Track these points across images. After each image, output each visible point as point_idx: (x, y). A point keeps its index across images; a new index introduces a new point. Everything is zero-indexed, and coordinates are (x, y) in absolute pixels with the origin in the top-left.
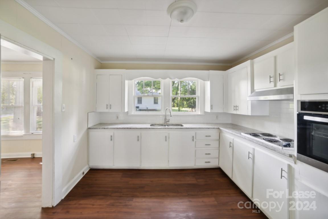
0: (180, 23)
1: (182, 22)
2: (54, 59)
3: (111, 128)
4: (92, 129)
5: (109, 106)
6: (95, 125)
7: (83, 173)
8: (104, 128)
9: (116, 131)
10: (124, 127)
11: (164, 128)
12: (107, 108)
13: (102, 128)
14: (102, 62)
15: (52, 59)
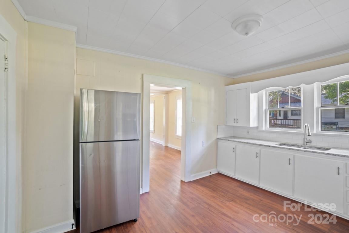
0: (246, 37)
1: (247, 35)
2: (186, 87)
3: (233, 141)
4: (222, 139)
5: (236, 121)
6: (225, 137)
7: (210, 173)
8: (228, 140)
9: (238, 144)
10: (244, 142)
11: (287, 148)
12: (234, 122)
13: (227, 140)
14: (234, 78)
15: (185, 87)
